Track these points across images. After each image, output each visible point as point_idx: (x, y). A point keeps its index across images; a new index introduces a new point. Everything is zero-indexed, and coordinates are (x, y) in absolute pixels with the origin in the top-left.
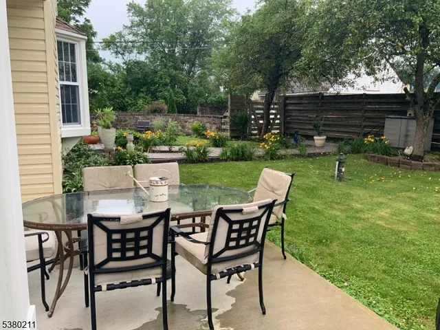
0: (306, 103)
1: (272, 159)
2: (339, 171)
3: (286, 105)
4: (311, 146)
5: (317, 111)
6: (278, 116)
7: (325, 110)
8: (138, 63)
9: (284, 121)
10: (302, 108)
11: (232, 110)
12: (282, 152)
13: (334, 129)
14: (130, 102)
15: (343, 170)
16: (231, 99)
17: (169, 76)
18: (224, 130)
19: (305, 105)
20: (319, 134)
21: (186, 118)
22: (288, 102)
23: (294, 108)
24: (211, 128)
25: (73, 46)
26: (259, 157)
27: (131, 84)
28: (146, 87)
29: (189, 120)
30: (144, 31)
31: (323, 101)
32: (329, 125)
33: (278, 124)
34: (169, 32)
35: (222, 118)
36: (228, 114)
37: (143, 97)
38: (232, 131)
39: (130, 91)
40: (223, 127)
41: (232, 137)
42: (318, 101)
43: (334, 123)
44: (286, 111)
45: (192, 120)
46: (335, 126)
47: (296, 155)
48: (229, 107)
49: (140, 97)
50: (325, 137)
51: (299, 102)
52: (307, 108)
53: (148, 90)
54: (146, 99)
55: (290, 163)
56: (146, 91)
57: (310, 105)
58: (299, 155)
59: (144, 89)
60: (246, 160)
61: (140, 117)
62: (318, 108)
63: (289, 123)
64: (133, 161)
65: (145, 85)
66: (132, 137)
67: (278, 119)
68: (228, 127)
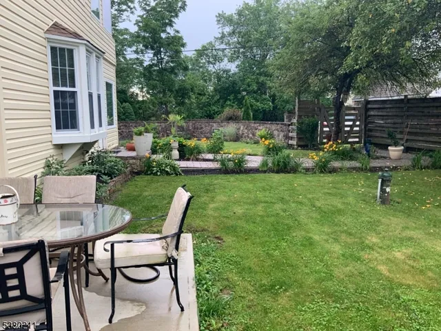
0: (390, 108)
1: (322, 172)
2: (383, 191)
3: (367, 110)
4: (385, 158)
5: (403, 116)
6: (358, 123)
7: (411, 115)
8: (227, 71)
9: (365, 127)
10: (385, 114)
11: (300, 117)
12: (337, 164)
13: (421, 138)
14: (216, 110)
15: (388, 190)
16: (299, 105)
17: (257, 83)
18: (292, 138)
19: (388, 110)
20: (396, 144)
21: (256, 125)
22: (369, 106)
23: (376, 113)
24: (278, 136)
25: (71, 52)
26: (307, 170)
27: (220, 92)
28: (233, 95)
29: (259, 128)
30: (236, 39)
31: (408, 105)
32: (416, 134)
33: (356, 132)
34: (257, 38)
35: (289, 125)
36: (295, 121)
37: (230, 105)
38: (299, 139)
39: (218, 100)
40: (290, 134)
41: (299, 146)
42: (403, 105)
43: (422, 131)
44: (367, 117)
45: (261, 127)
46: (423, 134)
47: (354, 169)
48: (297, 113)
49: (227, 105)
50: (402, 148)
51: (381, 106)
52: (390, 114)
53: (236, 98)
54: (233, 106)
55: (341, 178)
56: (234, 99)
57: (394, 110)
58: (359, 168)
59: (231, 97)
60: (289, 173)
61: (214, 124)
62: (403, 114)
63: (371, 130)
64: (160, 169)
65: (232, 93)
66: (176, 145)
67: (357, 126)
68: (294, 134)
